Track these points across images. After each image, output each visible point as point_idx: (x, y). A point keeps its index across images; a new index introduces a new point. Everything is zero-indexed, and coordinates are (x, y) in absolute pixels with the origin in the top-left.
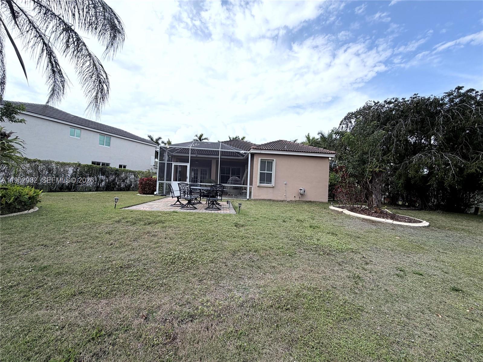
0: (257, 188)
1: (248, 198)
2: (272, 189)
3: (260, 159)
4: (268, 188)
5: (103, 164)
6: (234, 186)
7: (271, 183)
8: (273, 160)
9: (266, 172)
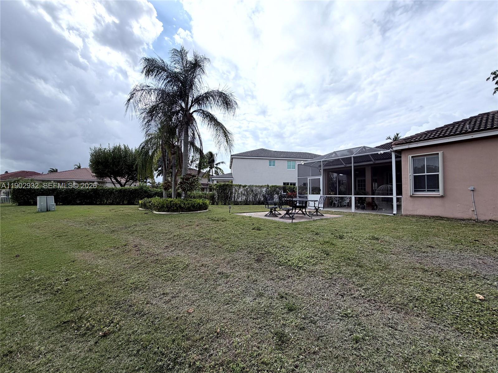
0: (410, 199)
1: (395, 212)
2: (441, 199)
3: (410, 156)
4: (432, 199)
5: (291, 184)
6: (382, 198)
7: (439, 191)
8: (438, 154)
9: (426, 174)
